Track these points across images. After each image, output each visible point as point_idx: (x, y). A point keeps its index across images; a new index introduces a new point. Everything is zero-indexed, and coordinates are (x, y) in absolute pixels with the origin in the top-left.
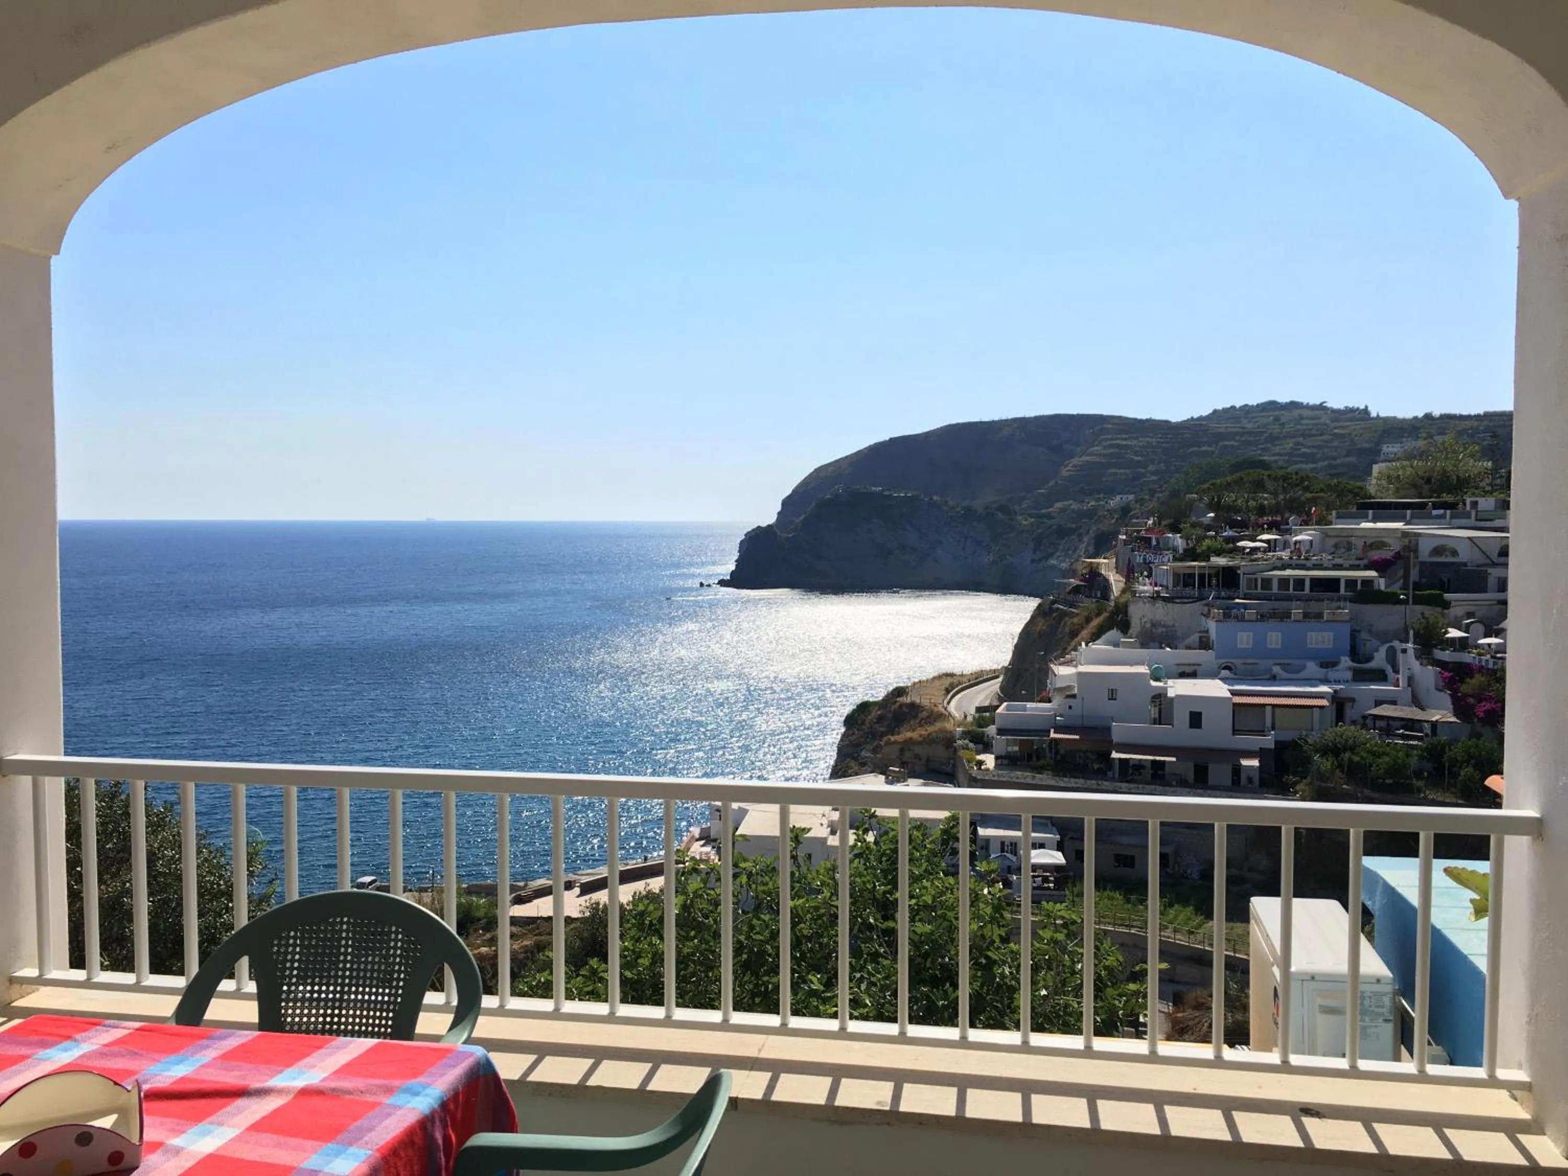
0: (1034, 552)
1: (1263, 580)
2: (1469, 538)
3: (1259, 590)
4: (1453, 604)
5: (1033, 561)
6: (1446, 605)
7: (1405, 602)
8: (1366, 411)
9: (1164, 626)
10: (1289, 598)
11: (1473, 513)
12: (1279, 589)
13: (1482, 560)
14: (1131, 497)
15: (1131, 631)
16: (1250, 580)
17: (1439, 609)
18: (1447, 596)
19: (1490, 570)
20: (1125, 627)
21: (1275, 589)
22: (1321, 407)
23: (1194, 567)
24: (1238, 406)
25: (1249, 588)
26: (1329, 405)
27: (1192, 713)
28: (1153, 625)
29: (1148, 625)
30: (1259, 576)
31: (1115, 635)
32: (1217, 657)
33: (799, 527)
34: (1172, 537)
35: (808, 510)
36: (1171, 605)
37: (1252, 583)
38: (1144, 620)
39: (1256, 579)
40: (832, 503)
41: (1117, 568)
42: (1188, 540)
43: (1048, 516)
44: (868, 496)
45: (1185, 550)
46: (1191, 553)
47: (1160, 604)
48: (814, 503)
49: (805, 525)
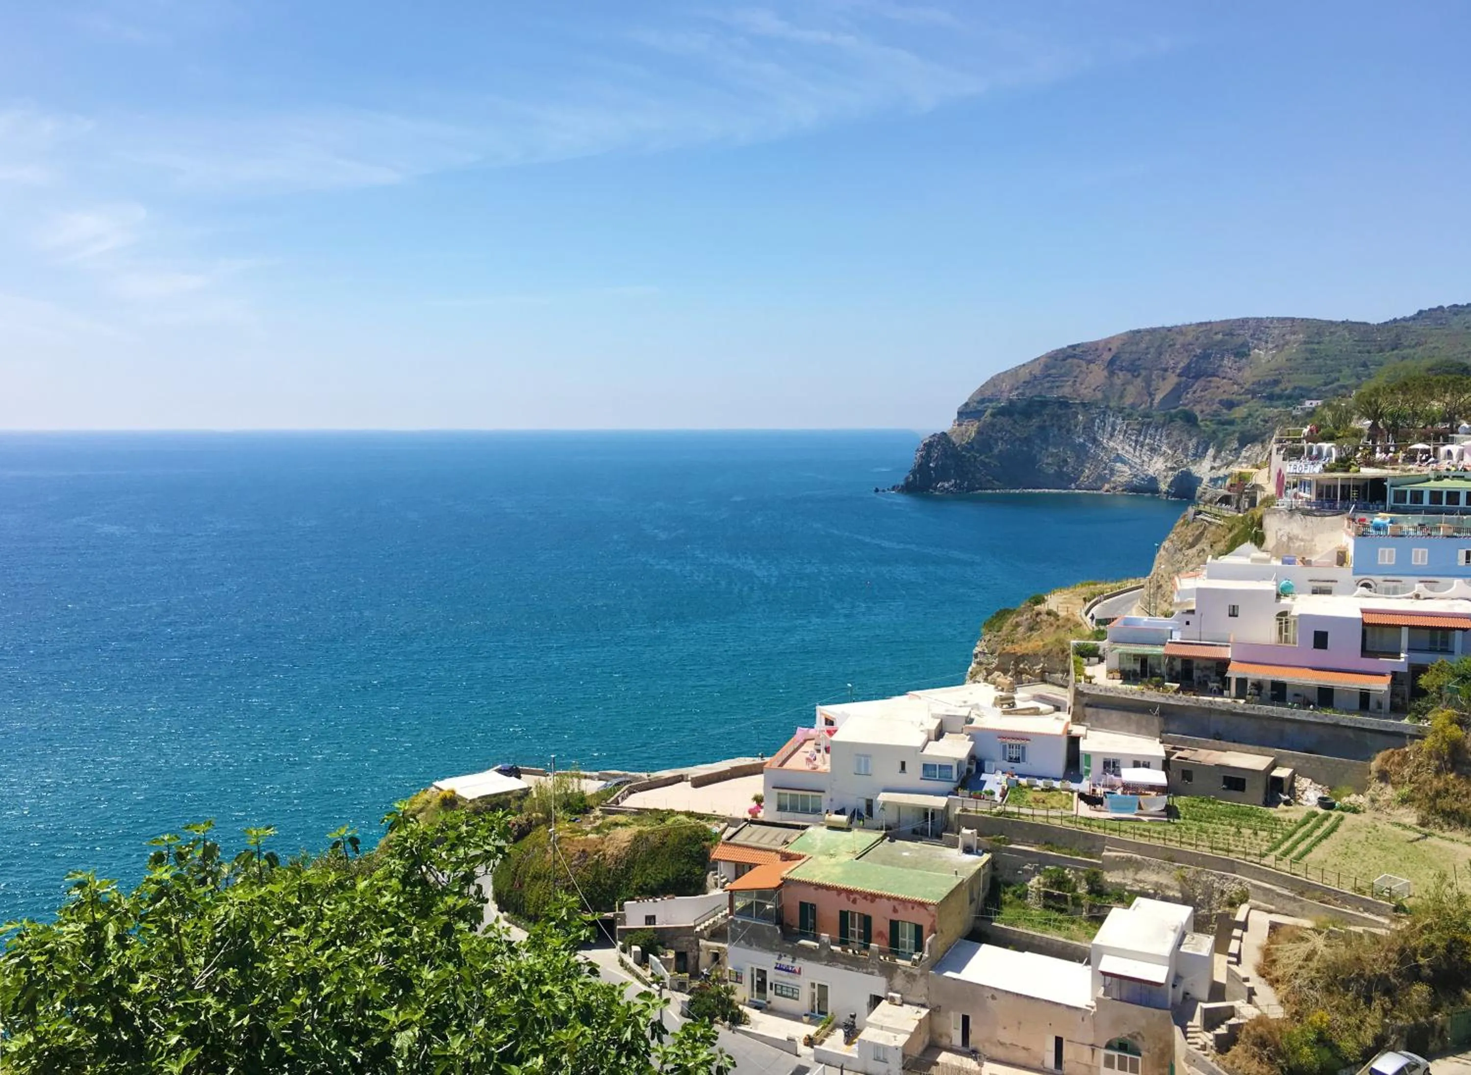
0: (1214, 461)
1: (1413, 491)
3: (1408, 503)
5: (1212, 468)
9: (1301, 540)
10: (1439, 512)
12: (1431, 502)
14: (1320, 402)
15: (1265, 545)
16: (1398, 491)
20: (1259, 540)
21: (1426, 502)
23: (1336, 478)
25: (1396, 501)
27: (1316, 633)
28: (1290, 539)
29: (1285, 539)
30: (1408, 488)
31: (1248, 547)
32: (1355, 574)
33: (973, 434)
34: (1326, 446)
35: (983, 419)
36: (1309, 518)
37: (1400, 496)
38: (1280, 534)
39: (1405, 492)
40: (1007, 411)
41: (1269, 478)
42: (1340, 448)
43: (1231, 423)
44: (1044, 404)
45: (1337, 460)
46: (1344, 463)
47: (1298, 516)
48: (989, 411)
49: (979, 432)
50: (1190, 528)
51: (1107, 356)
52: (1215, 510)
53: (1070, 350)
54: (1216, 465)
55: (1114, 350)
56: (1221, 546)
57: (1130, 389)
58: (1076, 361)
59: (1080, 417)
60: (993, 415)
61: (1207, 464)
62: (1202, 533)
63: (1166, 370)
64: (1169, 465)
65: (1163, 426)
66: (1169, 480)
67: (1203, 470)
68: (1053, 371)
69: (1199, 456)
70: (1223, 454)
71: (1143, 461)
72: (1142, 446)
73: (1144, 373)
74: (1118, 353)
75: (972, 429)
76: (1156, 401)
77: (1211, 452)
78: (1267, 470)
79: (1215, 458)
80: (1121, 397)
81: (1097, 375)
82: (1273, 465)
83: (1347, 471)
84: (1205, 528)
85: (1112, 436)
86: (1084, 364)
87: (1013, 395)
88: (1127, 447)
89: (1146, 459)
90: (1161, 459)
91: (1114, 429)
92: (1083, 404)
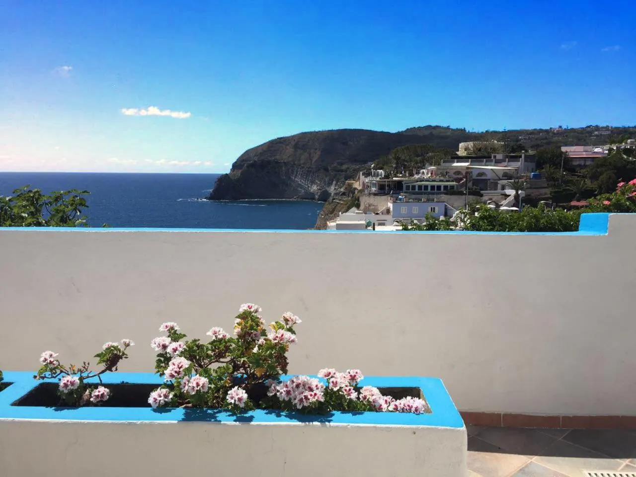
1: (412, 186)
2: (492, 169)
3: (411, 190)
4: (484, 195)
6: (482, 196)
7: (465, 194)
8: (464, 130)
9: (373, 206)
10: (421, 194)
11: (494, 161)
12: (418, 190)
13: (497, 178)
15: (360, 208)
16: (407, 186)
17: (479, 197)
18: (482, 192)
19: (499, 182)
20: (358, 206)
21: (417, 190)
22: (448, 128)
23: (385, 181)
24: (416, 127)
25: (406, 189)
26: (451, 127)
28: (370, 205)
29: (367, 206)
30: (411, 185)
31: (354, 209)
32: (393, 217)
33: (239, 175)
34: (380, 171)
35: (243, 168)
36: (376, 197)
37: (408, 187)
38: (366, 203)
39: (409, 186)
40: (253, 165)
41: (359, 185)
42: (385, 172)
43: (342, 171)
44: (269, 162)
45: (384, 176)
46: (387, 177)
47: (372, 196)
48: (245, 165)
49: (241, 174)
50: (331, 205)
51: (293, 143)
52: (340, 198)
53: (278, 140)
54: (336, 188)
55: (296, 141)
56: (343, 210)
57: (303, 157)
58: (280, 145)
59: (283, 168)
60: (248, 167)
61: (333, 188)
62: (335, 207)
63: (316, 149)
64: (318, 188)
65: (316, 172)
66: (319, 194)
67: (332, 189)
68: (272, 149)
69: (330, 184)
70: (339, 183)
71: (309, 186)
72: (308, 181)
73: (308, 150)
74: (298, 142)
75: (239, 173)
76: (313, 162)
77: (334, 182)
78: (358, 182)
79: (336, 185)
80: (299, 160)
81: (290, 150)
82: (361, 180)
83: (388, 179)
84: (336, 205)
85: (296, 176)
86: (284, 146)
87: (256, 159)
88: (302, 181)
89: (309, 185)
90: (316, 186)
91: (297, 174)
92: (285, 163)
